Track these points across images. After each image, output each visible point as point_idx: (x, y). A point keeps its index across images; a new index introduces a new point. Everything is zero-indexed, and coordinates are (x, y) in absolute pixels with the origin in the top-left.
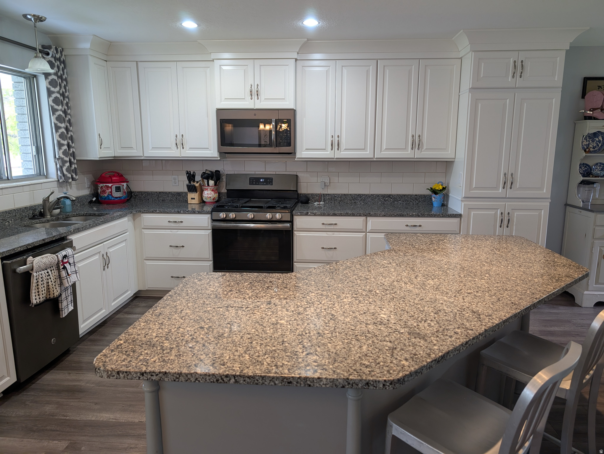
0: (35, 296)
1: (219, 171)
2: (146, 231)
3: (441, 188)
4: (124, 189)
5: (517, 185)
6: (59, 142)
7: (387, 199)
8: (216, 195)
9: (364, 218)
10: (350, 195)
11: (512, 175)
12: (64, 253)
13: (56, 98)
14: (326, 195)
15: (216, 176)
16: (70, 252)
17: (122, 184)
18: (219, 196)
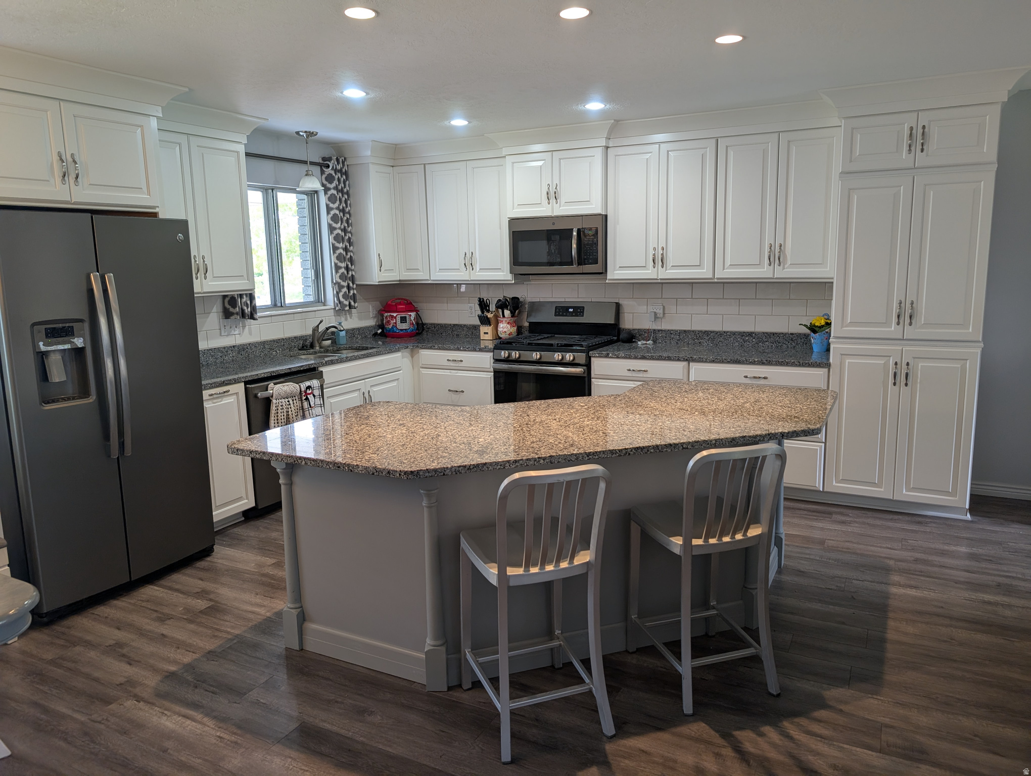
0: (274, 423)
1: (518, 298)
2: (424, 371)
3: (823, 323)
4: (411, 320)
5: (921, 318)
6: (336, 264)
7: (747, 338)
8: (514, 330)
9: (685, 363)
10: (693, 331)
11: (912, 303)
12: (308, 383)
13: (335, 215)
14: (659, 331)
15: (514, 305)
16: (315, 383)
17: (409, 313)
18: (520, 330)
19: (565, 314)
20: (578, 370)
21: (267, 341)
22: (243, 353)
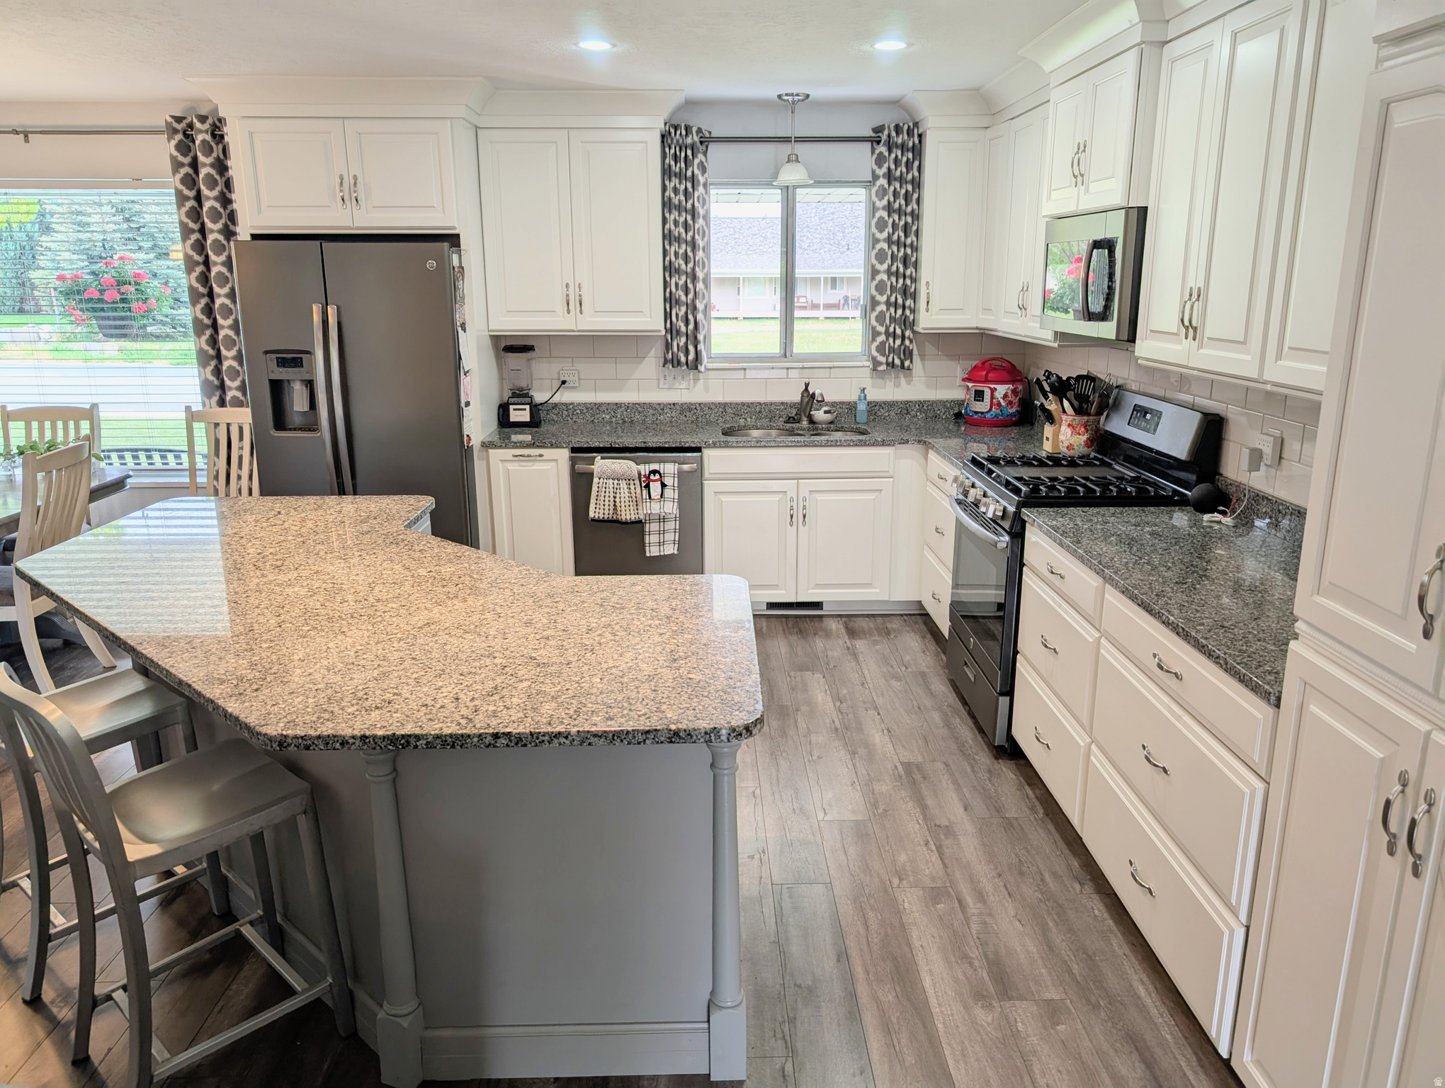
0: (595, 508)
4: (994, 398)
6: (873, 298)
8: (1079, 440)
12: (655, 467)
13: (880, 219)
14: (1263, 497)
16: (672, 468)
19: (1139, 423)
21: (731, 404)
22: (688, 414)
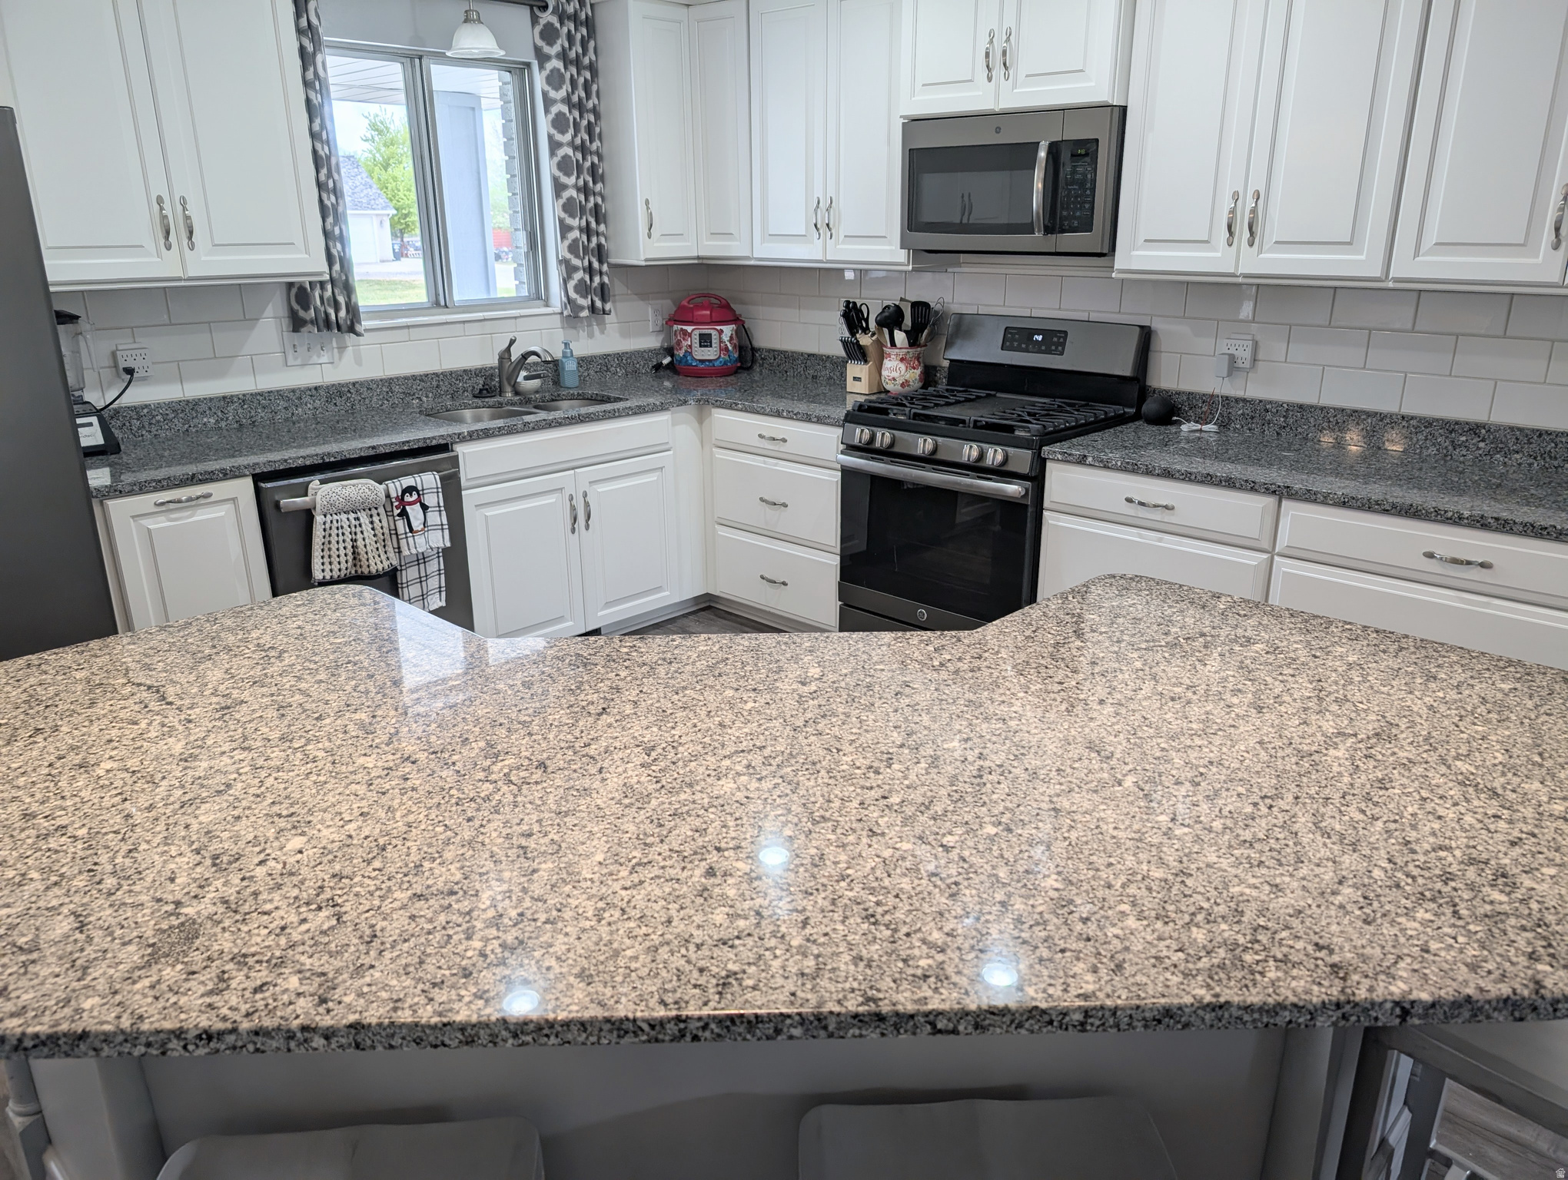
2: (720, 454)
4: (721, 342)
7: (1464, 438)
8: (914, 375)
9: (1270, 501)
10: (1322, 409)
12: (409, 481)
13: (560, 114)
14: (1237, 400)
16: (429, 480)
17: (718, 328)
18: (929, 375)
19: (1023, 346)
20: (1013, 489)
21: (397, 378)
22: (338, 401)
